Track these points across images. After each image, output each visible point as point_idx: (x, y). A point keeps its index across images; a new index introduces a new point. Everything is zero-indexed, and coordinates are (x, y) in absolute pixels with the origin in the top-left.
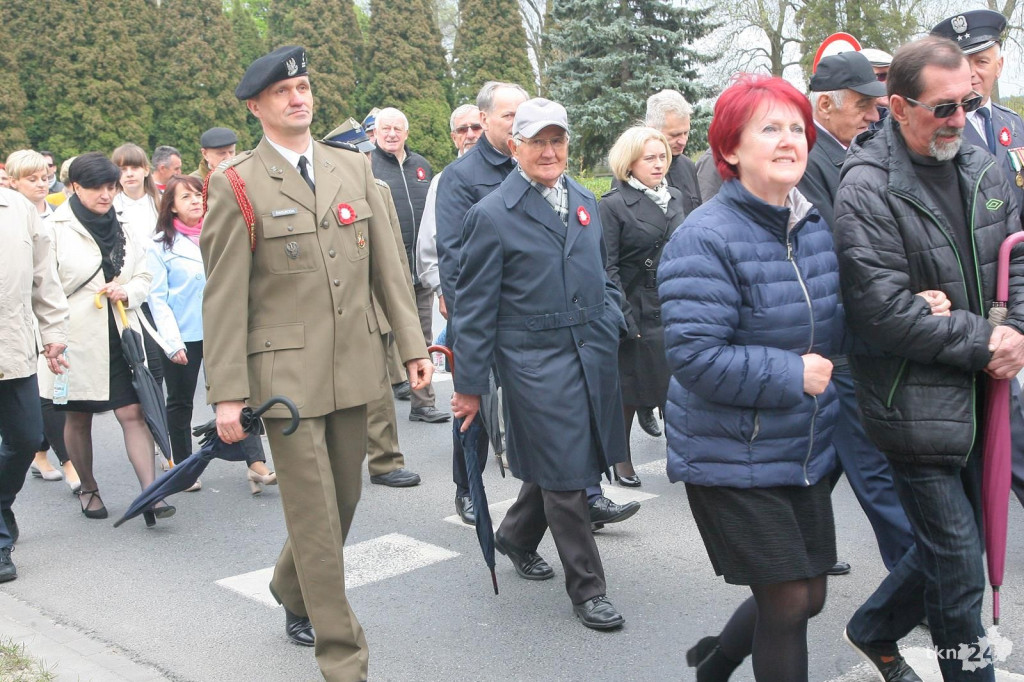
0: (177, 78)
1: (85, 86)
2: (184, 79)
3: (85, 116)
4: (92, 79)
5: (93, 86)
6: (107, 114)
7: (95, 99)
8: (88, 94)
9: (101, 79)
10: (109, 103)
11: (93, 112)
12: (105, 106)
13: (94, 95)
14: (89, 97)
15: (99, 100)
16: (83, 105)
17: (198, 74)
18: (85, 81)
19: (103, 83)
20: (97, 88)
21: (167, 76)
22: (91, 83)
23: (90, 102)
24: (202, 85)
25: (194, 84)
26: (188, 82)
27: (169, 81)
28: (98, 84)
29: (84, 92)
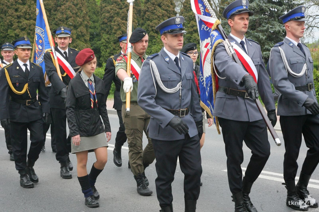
0: (60, 20)
1: (21, 22)
2: (63, 21)
3: (20, 35)
4: (24, 20)
5: (24, 22)
6: (30, 35)
7: (25, 28)
8: (22, 26)
9: (28, 20)
10: (31, 30)
11: (24, 34)
12: (29, 31)
13: (25, 26)
14: (22, 27)
15: (27, 29)
16: (20, 30)
17: (70, 19)
18: (21, 20)
19: (29, 21)
20: (26, 23)
21: (56, 20)
22: (23, 21)
23: (23, 30)
24: (71, 24)
25: (67, 23)
26: (65, 23)
27: (57, 22)
28: (27, 22)
29: (20, 25)
